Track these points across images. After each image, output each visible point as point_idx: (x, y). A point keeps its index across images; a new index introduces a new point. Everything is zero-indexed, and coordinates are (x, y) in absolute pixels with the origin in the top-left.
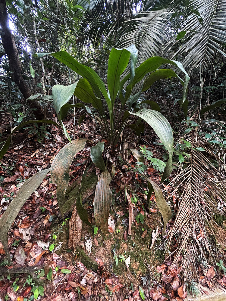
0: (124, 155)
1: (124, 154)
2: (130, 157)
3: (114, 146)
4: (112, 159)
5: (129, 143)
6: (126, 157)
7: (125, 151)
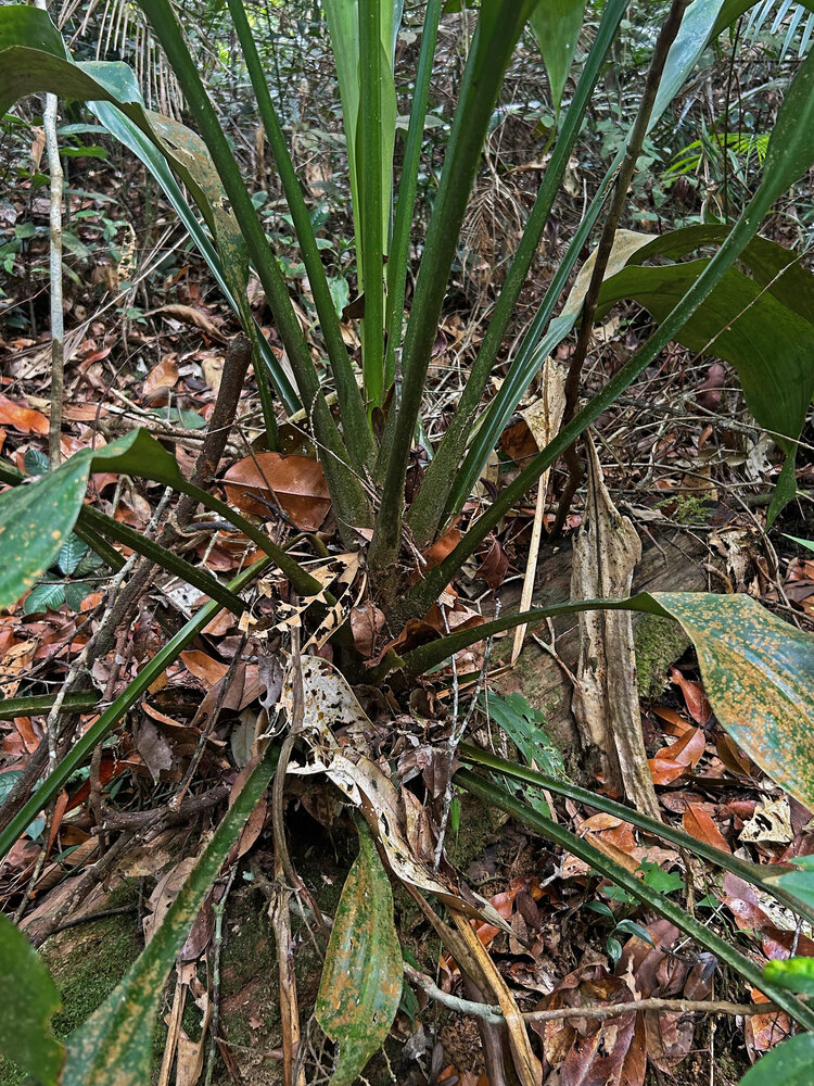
0: (588, 684)
1: (590, 663)
2: (663, 710)
3: (406, 556)
4: (383, 750)
5: (652, 533)
6: (608, 714)
7: (601, 624)
